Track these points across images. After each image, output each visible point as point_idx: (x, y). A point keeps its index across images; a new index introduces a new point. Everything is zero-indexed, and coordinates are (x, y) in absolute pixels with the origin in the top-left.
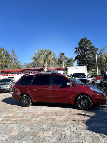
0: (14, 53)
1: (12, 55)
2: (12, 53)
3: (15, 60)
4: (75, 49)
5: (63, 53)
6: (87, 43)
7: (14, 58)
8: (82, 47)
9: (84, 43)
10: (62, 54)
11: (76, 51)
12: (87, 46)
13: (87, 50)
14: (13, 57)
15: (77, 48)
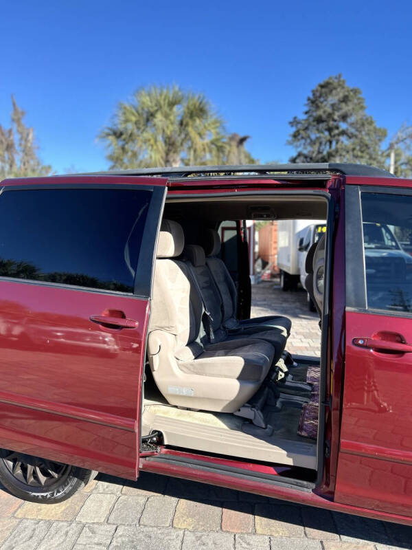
0: (23, 122)
1: (10, 131)
2: (13, 120)
3: (27, 152)
4: (291, 124)
5: (242, 135)
6: (345, 99)
7: (20, 145)
8: (319, 120)
9: (332, 99)
10: (238, 139)
11: (295, 136)
12: (344, 118)
13: (343, 133)
14: (16, 138)
15: (298, 123)
